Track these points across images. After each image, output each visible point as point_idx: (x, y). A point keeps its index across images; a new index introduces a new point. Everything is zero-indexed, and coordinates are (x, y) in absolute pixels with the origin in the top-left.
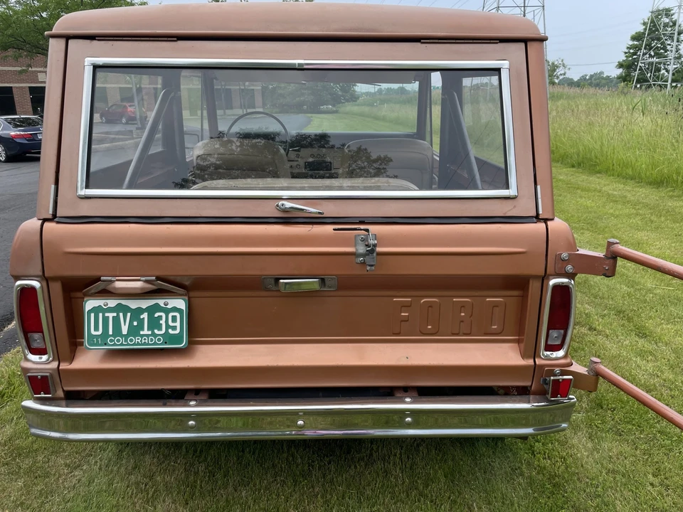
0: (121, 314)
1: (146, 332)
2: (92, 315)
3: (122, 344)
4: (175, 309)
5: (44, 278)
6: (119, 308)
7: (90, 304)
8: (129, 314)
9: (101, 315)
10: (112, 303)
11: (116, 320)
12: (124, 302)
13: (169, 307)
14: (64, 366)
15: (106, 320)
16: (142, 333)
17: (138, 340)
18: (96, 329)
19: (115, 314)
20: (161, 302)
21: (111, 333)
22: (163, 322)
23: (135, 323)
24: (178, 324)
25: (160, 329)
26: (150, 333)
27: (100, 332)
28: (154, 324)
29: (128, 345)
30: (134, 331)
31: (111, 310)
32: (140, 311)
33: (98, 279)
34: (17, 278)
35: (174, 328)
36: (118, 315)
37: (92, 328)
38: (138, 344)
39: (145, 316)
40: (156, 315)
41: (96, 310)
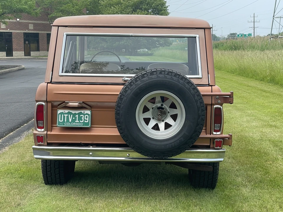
0: (69, 115)
1: (77, 121)
2: (60, 115)
3: (69, 125)
4: (87, 114)
5: (47, 102)
6: (69, 113)
7: (59, 111)
8: (72, 115)
9: (63, 115)
10: (67, 111)
11: (68, 117)
12: (70, 111)
13: (85, 113)
14: (49, 133)
15: (64, 117)
16: (76, 121)
17: (74, 124)
18: (61, 120)
19: (67, 115)
20: (83, 112)
21: (66, 121)
22: (83, 118)
23: (74, 118)
24: (88, 119)
25: (82, 121)
26: (78, 121)
27: (62, 121)
28: (80, 119)
29: (71, 125)
30: (73, 121)
31: (66, 114)
32: (75, 114)
33: (64, 102)
34: (37, 101)
35: (86, 120)
36: (68, 115)
37: (60, 120)
38: (74, 125)
39: (77, 116)
40: (81, 116)
41: (61, 113)
